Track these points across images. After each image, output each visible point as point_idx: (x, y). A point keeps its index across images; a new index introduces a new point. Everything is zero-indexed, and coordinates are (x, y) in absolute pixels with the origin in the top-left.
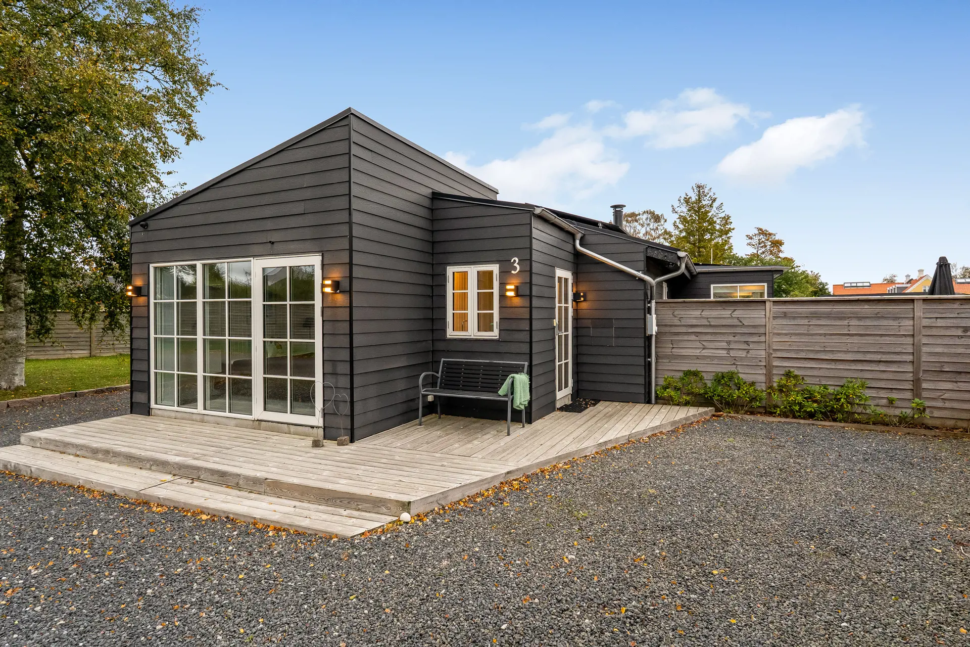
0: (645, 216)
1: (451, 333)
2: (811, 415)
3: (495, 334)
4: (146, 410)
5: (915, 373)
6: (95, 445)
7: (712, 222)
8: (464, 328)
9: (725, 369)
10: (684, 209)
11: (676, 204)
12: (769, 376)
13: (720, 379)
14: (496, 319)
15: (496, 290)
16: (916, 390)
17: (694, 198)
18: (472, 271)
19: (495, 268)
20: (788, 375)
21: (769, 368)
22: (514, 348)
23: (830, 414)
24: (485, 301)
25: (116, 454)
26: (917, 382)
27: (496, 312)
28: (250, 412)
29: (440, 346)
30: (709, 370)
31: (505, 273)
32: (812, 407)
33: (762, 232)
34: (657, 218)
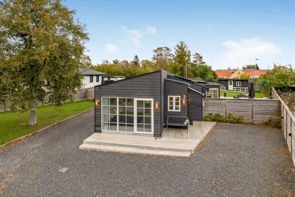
0: (165, 49)
1: (169, 110)
2: (235, 123)
3: (179, 111)
4: (100, 132)
5: (252, 113)
6: (110, 143)
7: (185, 53)
8: (172, 109)
9: (217, 113)
10: (177, 48)
11: (175, 47)
12: (226, 114)
13: (217, 115)
14: (180, 107)
15: (180, 101)
16: (252, 117)
17: (180, 45)
18: (174, 97)
19: (180, 97)
20: (230, 114)
21: (226, 112)
22: (184, 114)
23: (238, 123)
24: (177, 104)
25: (117, 145)
26: (252, 115)
27: (180, 106)
28: (133, 131)
29: (167, 113)
30: (214, 113)
31: (182, 98)
32: (235, 121)
33: (197, 54)
34: (168, 49)
